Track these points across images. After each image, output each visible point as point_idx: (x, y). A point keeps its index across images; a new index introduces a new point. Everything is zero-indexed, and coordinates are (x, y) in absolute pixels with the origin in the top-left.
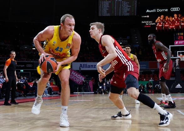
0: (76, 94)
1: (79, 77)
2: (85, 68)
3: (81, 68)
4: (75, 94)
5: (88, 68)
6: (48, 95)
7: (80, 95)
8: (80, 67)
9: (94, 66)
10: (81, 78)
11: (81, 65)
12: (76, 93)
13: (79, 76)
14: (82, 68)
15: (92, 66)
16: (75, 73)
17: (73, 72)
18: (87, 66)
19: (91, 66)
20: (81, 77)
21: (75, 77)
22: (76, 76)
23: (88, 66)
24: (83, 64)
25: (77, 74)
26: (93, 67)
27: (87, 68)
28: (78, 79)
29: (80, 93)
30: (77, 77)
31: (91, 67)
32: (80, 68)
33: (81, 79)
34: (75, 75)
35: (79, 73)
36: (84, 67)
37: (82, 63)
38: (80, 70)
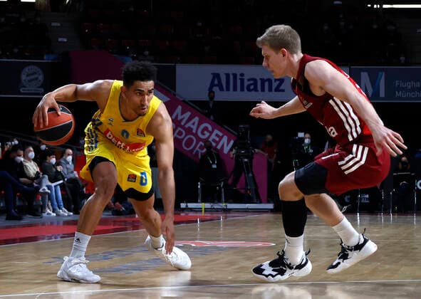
0: (191, 210)
1: (207, 134)
2: (235, 89)
3: (216, 89)
4: (187, 209)
5: (249, 90)
6: (64, 212)
7: (208, 215)
8: (212, 85)
9: (275, 85)
10: (213, 136)
11: (216, 76)
12: (191, 205)
13: (206, 129)
14: (221, 89)
15: (267, 84)
16: (188, 114)
17: (180, 107)
18: (242, 81)
19: (263, 81)
20: (216, 132)
21: (189, 131)
22: (194, 128)
23: (246, 83)
24: (228, 75)
25: (196, 119)
26: (270, 90)
27: (242, 89)
28: (199, 139)
29: (208, 205)
30: (196, 135)
31: (263, 90)
32: (211, 91)
33: (217, 143)
34: (190, 124)
35: (208, 116)
36: (228, 89)
37: (223, 70)
38: (212, 98)
